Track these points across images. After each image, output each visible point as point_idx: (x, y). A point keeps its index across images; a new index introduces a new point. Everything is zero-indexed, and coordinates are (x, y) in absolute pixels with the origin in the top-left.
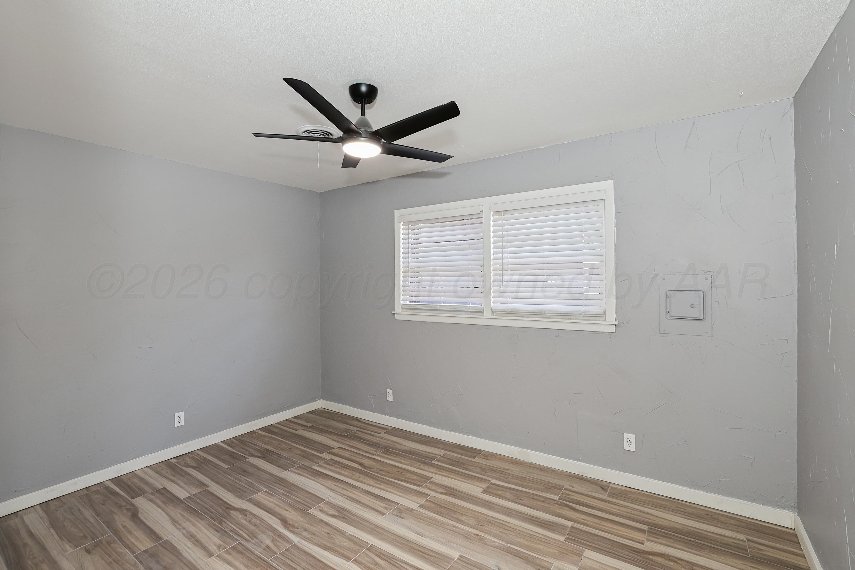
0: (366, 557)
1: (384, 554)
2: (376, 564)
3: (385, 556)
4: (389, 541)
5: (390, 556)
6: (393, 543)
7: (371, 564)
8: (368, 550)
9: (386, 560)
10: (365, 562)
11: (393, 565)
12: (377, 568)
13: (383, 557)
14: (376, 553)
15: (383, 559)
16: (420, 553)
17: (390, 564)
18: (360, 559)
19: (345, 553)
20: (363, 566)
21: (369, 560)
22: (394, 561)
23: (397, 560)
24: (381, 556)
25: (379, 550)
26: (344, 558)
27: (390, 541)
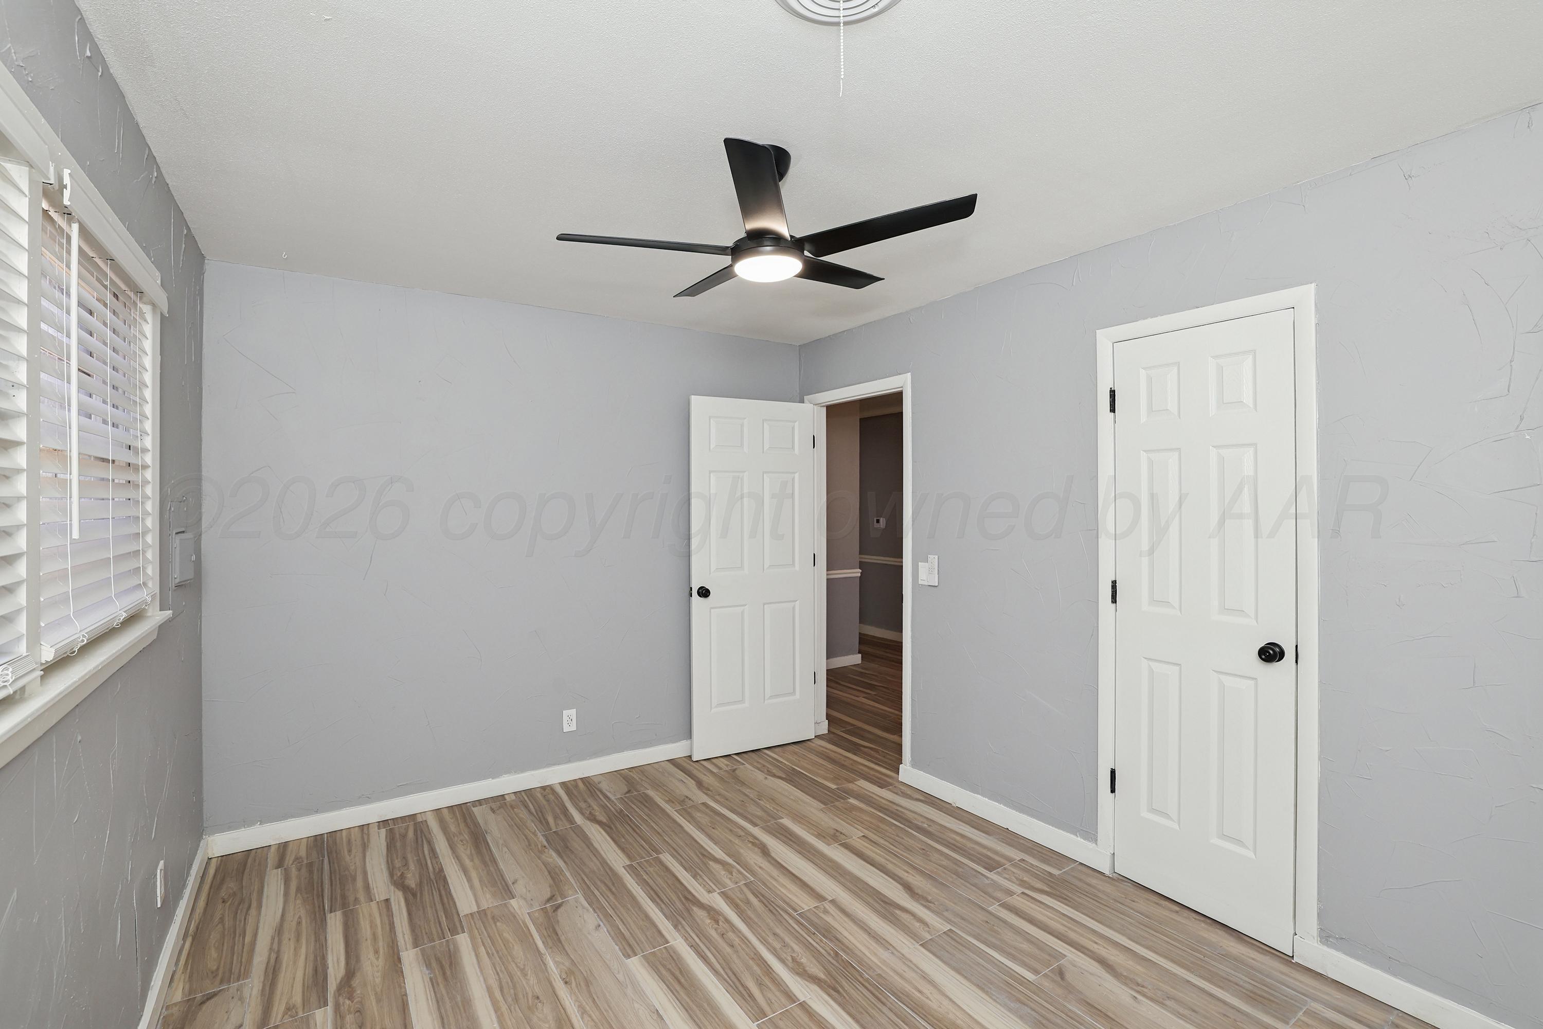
0: (773, 1001)
1: (741, 996)
2: (760, 984)
3: (741, 993)
4: (720, 1020)
5: (733, 991)
6: (714, 1013)
7: (768, 987)
8: (765, 1014)
9: (742, 985)
10: (778, 994)
11: (735, 975)
12: (761, 979)
13: (744, 992)
14: (752, 1004)
15: (746, 988)
16: (682, 980)
17: (739, 978)
18: (784, 1000)
19: (806, 1019)
20: (782, 987)
21: (770, 995)
22: (731, 980)
23: (725, 980)
24: (746, 996)
25: (746, 1007)
26: (809, 1009)
27: (718, 1018)
